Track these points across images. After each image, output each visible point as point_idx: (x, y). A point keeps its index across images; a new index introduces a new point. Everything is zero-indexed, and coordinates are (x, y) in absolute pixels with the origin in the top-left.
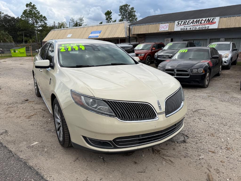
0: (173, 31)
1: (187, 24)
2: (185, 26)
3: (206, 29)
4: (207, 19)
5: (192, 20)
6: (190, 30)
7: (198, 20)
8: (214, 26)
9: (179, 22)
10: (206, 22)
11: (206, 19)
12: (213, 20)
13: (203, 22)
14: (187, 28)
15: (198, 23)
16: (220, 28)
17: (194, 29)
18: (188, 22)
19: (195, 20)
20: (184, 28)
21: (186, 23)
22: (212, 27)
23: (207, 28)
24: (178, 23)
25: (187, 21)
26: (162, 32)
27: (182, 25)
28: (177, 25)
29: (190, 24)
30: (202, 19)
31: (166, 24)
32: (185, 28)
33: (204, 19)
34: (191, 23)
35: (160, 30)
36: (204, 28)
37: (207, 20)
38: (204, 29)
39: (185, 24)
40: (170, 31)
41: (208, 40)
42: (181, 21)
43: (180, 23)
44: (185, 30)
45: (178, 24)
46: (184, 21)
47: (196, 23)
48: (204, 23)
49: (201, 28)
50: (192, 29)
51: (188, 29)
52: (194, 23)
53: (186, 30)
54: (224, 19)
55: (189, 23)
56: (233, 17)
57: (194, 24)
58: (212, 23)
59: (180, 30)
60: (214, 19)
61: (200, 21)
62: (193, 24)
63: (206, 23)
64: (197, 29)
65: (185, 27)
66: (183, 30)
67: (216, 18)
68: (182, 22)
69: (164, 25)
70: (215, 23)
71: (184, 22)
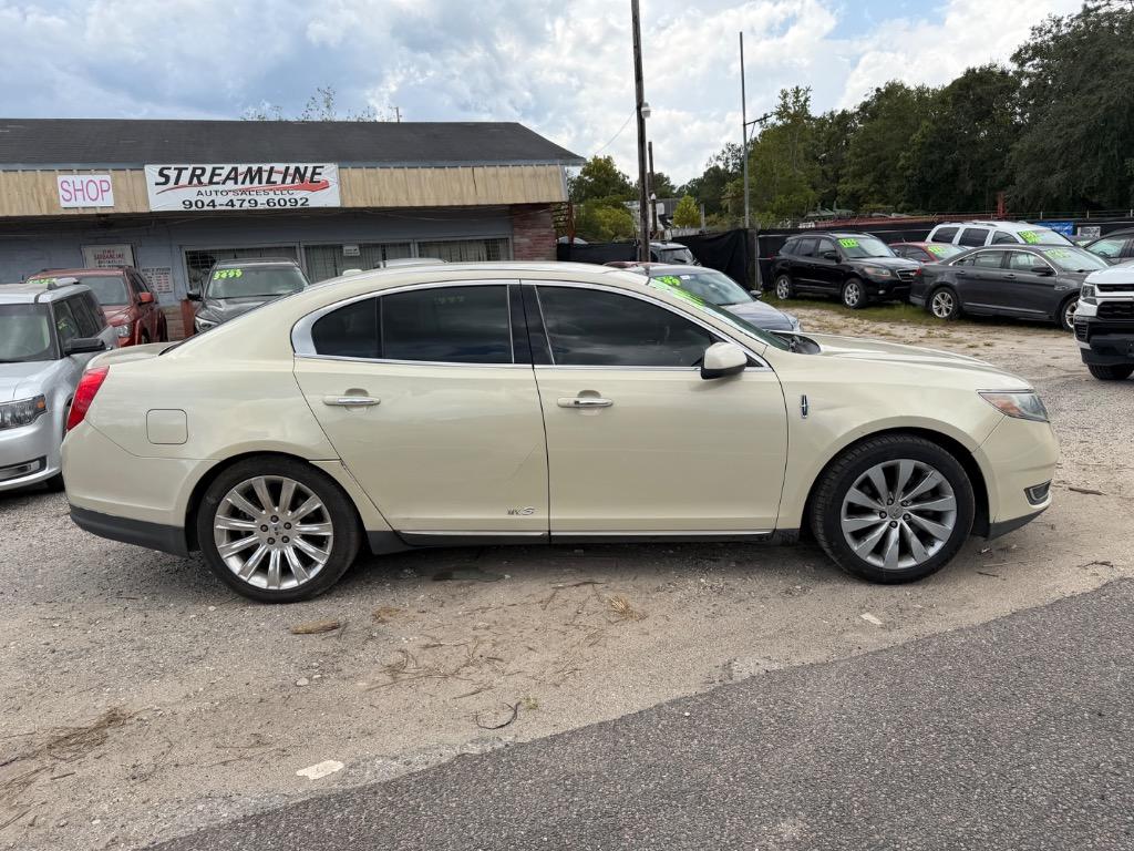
0: (141, 209)
1: (211, 182)
2: (203, 189)
3: (299, 206)
4: (293, 166)
5: (228, 167)
6: (230, 208)
7: (255, 167)
8: (327, 198)
9: (165, 172)
10: (289, 179)
11: (287, 168)
12: (314, 173)
13: (277, 178)
14: (213, 201)
15: (260, 182)
16: (349, 205)
17: (246, 206)
18: (213, 174)
19: (243, 168)
20: (200, 197)
21: (205, 179)
22: (318, 200)
23: (300, 202)
24: (161, 174)
25: (204, 170)
26: (81, 212)
27: (185, 186)
28: (157, 184)
29: (224, 183)
30: (272, 168)
31: (97, 178)
32: (207, 200)
33: (280, 167)
34: (228, 178)
35: (64, 204)
36: (288, 203)
37: (291, 171)
38: (288, 206)
39: (200, 182)
40: (124, 209)
41: (298, 251)
42: (173, 166)
43: (173, 174)
44: (206, 208)
45: (163, 180)
46: (191, 167)
47: (251, 183)
48: (283, 182)
49: (276, 201)
50: (237, 204)
51: (221, 202)
52: (240, 178)
53: (211, 208)
54: (356, 174)
55: (216, 179)
56: (382, 170)
57: (243, 183)
58: (316, 185)
59: (181, 208)
60: (318, 170)
61: (265, 176)
62: (236, 183)
63: (293, 182)
64: (259, 207)
65: (199, 193)
66: (194, 208)
67: (327, 165)
68: (180, 170)
69: (85, 178)
70: (325, 185)
71: (193, 175)
